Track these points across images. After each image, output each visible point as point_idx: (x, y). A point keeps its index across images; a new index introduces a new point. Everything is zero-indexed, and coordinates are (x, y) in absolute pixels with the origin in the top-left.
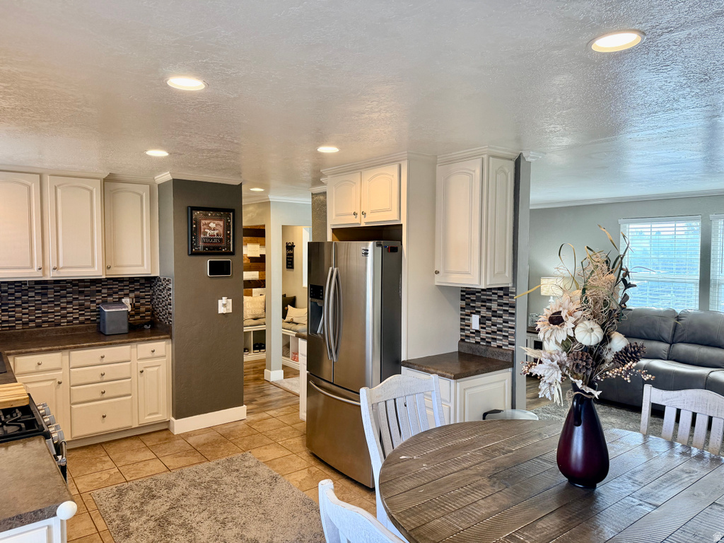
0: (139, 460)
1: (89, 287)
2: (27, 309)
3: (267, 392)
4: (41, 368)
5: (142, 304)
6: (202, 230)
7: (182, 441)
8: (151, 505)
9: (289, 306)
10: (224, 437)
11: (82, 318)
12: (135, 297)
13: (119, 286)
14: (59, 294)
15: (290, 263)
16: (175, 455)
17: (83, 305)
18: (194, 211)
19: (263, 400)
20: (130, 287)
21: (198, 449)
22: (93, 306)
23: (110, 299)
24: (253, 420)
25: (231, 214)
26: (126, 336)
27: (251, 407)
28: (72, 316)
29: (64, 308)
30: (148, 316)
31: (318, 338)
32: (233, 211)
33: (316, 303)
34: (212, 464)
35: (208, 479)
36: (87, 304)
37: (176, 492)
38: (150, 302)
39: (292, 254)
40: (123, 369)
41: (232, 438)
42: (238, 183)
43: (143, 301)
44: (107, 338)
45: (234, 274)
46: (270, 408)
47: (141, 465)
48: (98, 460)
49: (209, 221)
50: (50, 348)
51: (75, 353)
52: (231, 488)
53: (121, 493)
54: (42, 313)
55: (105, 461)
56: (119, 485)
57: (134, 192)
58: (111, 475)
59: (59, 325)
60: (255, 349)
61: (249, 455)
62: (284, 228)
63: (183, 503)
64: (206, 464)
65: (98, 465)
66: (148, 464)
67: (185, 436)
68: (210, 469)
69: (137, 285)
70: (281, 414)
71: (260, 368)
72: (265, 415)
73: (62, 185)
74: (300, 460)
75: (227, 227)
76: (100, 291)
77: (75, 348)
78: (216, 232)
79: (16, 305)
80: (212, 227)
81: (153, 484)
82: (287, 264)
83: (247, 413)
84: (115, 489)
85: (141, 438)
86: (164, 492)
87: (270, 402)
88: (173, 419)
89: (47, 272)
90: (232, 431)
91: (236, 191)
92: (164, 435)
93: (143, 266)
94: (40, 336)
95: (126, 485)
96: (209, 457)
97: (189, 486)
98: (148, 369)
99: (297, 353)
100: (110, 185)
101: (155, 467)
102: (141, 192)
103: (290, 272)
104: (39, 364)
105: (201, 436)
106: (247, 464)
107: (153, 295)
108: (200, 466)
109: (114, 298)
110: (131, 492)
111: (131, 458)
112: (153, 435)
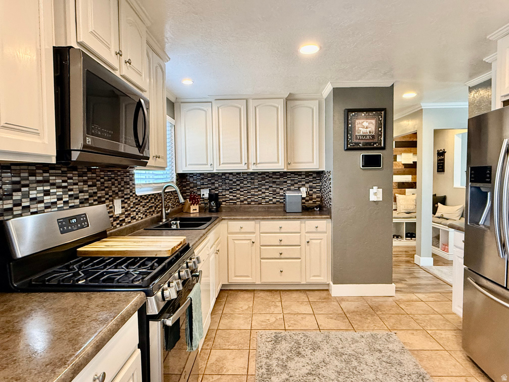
0: (300, 313)
1: (279, 179)
2: (243, 192)
3: (416, 275)
4: (242, 230)
5: (315, 193)
6: (357, 129)
7: (336, 303)
8: (294, 362)
9: (439, 204)
10: (372, 309)
11: (274, 200)
12: (309, 187)
13: (299, 179)
14: (261, 183)
15: (441, 167)
16: (328, 315)
17: (275, 191)
18: (349, 113)
19: (413, 282)
20: (306, 180)
21: (348, 315)
22: (281, 192)
23: (292, 188)
24: (401, 299)
25: (383, 112)
26: (300, 214)
27: (399, 285)
28: (268, 199)
29: (264, 193)
30: (318, 202)
31: (481, 229)
32: (384, 110)
33: (479, 188)
34: (356, 335)
35: (350, 352)
36: (278, 190)
37: (319, 356)
38: (320, 191)
39: (443, 160)
40: (294, 239)
41: (379, 313)
42: (389, 85)
43: (314, 190)
44: (288, 214)
45: (384, 167)
46: (420, 291)
47: (300, 316)
48: (273, 303)
49: (362, 121)
50: (248, 217)
51: (263, 223)
52: (371, 372)
53: (277, 340)
54: (251, 195)
55: (277, 306)
56: (278, 331)
57: (307, 107)
58: (277, 319)
59: (261, 204)
60: (407, 236)
61: (394, 336)
62: (436, 132)
63: (321, 372)
64: (351, 334)
65: (272, 308)
66: (305, 318)
67: (340, 300)
68: (354, 341)
69: (310, 178)
70: (431, 299)
71: (410, 253)
72: (413, 297)
73: (260, 105)
74: (454, 362)
75: (379, 125)
76: (286, 182)
77: (263, 219)
78: (368, 130)
79: (237, 189)
80: (365, 126)
81: (302, 340)
82: (438, 168)
83: (396, 291)
84: (274, 335)
85: (307, 292)
86: (308, 352)
87: (420, 284)
88: (331, 283)
89: (250, 167)
90: (381, 305)
91: (388, 92)
92: (324, 294)
93: (313, 162)
94: (250, 210)
95: (284, 333)
96: (355, 326)
97: (332, 354)
98: (312, 241)
99: (447, 245)
100: (290, 103)
101: (309, 322)
102: (312, 106)
103: (441, 175)
104: (241, 228)
105: (353, 303)
106: (391, 346)
107: (322, 186)
108: (346, 334)
109: (295, 187)
110: (283, 342)
111: (296, 308)
112: (317, 293)
